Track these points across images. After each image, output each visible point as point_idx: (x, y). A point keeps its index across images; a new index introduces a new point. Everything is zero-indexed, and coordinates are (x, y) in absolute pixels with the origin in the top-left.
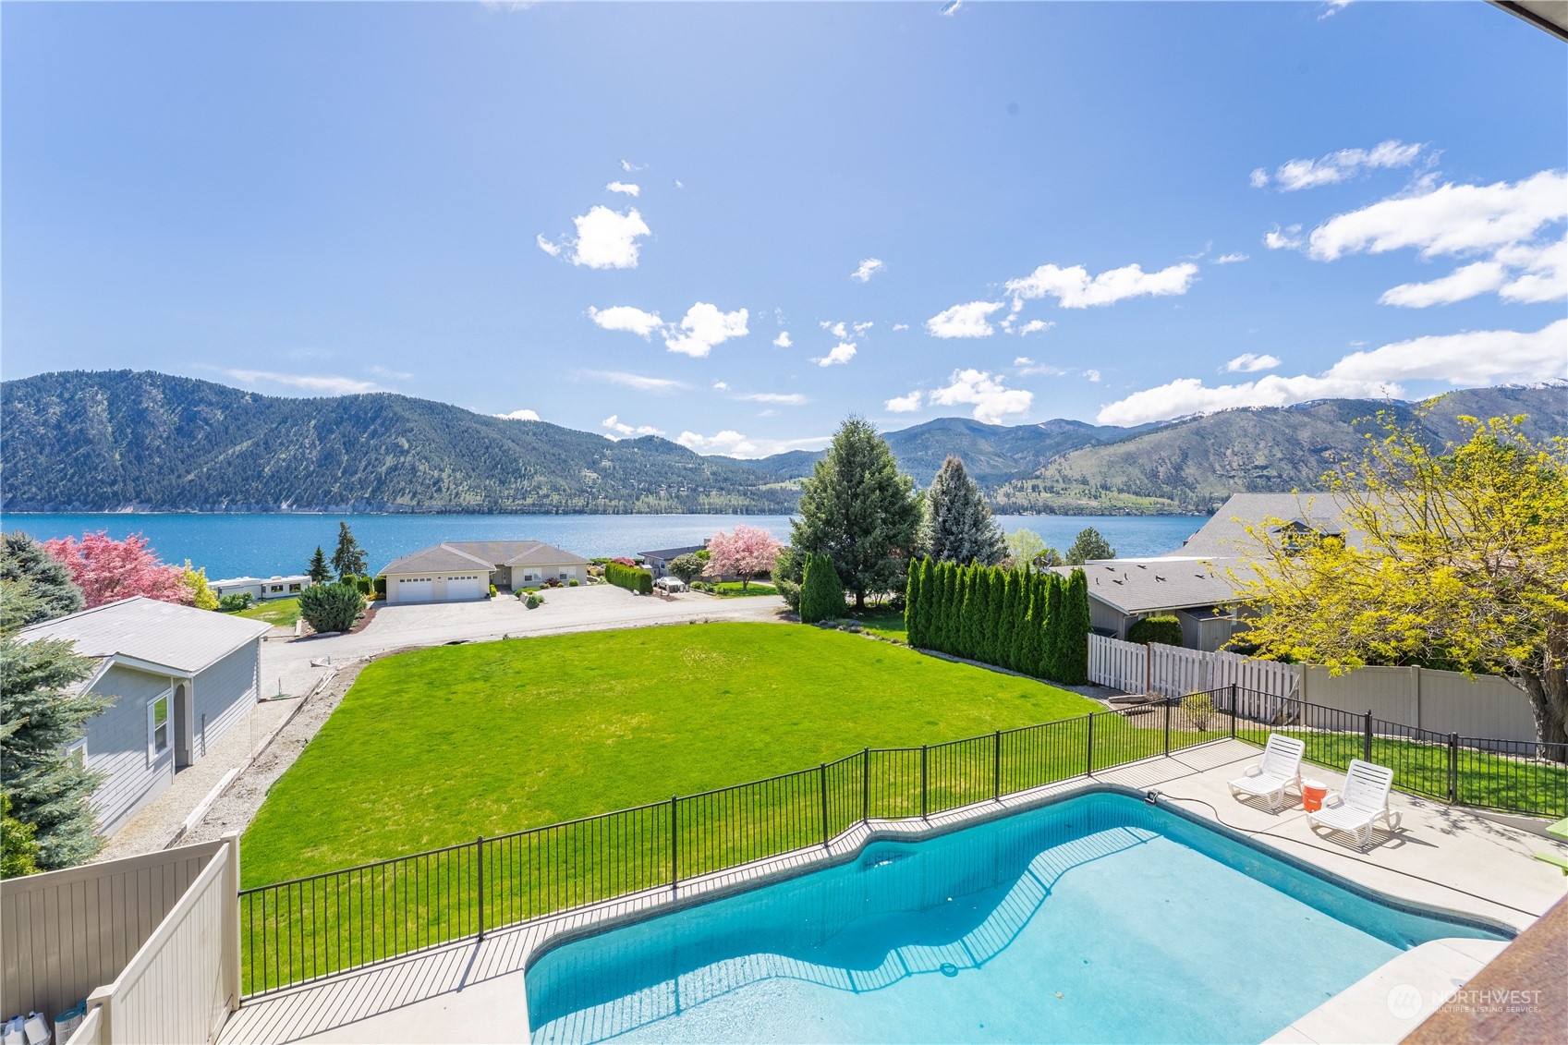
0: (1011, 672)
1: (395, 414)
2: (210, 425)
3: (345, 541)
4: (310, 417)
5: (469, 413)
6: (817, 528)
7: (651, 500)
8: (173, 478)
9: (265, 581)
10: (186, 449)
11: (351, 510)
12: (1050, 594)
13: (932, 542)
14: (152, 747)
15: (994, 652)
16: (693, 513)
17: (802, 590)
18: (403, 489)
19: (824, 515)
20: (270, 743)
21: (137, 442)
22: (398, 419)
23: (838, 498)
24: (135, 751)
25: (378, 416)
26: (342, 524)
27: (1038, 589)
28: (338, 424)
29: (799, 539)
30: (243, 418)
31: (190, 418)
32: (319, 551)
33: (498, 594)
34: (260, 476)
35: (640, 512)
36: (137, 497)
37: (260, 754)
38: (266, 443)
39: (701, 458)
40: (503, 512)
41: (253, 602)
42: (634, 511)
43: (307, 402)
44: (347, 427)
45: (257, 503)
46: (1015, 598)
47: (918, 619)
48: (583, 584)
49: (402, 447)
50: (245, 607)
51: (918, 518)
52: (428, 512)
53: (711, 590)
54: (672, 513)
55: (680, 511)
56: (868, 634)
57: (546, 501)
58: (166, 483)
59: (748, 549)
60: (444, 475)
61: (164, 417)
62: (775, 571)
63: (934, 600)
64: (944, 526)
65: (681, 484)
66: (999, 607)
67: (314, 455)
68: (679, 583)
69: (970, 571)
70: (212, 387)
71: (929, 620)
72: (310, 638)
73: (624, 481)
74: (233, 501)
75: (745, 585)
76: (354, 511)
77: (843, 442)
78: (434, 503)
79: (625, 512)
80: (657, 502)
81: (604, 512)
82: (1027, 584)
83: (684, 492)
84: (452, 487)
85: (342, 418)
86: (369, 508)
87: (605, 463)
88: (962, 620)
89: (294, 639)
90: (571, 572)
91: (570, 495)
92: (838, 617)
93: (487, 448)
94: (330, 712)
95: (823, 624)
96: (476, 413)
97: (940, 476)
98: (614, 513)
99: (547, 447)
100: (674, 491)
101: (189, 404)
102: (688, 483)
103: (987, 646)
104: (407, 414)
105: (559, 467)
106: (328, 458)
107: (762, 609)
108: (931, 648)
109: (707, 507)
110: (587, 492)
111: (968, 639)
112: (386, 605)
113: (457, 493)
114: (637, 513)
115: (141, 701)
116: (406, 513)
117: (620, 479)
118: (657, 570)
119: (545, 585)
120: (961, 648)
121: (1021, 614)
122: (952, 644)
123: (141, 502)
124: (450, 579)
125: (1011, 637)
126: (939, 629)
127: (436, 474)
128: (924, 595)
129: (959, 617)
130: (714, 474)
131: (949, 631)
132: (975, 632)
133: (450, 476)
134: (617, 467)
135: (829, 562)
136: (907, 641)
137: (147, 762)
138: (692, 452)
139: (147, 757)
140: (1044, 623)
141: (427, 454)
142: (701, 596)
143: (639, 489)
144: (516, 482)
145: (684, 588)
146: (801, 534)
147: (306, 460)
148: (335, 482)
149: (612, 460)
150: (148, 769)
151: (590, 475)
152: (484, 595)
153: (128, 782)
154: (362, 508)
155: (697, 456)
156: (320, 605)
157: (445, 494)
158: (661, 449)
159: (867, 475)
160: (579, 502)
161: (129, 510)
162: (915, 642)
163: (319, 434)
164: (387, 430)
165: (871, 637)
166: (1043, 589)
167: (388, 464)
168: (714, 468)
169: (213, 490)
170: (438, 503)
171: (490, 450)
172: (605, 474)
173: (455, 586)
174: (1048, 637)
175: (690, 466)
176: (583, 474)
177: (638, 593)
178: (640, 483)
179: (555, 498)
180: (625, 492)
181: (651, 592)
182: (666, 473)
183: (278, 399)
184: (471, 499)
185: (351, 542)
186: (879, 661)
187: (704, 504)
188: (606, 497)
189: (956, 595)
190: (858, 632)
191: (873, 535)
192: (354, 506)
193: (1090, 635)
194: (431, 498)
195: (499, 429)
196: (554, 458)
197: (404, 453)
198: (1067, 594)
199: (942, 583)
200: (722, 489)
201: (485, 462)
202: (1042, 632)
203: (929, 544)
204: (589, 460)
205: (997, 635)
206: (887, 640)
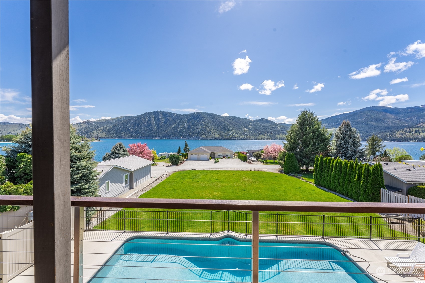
0: (349, 199)
1: (202, 116)
2: (169, 121)
3: (186, 145)
4: (186, 118)
5: (218, 115)
6: (291, 145)
7: (262, 136)
8: (163, 132)
9: (169, 153)
10: (166, 126)
11: (193, 138)
12: (364, 171)
13: (335, 150)
14: (124, 183)
15: (343, 190)
16: (274, 140)
17: (284, 164)
18: (203, 134)
19: (293, 141)
20: (147, 186)
21: (158, 125)
22: (203, 117)
23: (297, 135)
24: (121, 183)
25: (199, 117)
26: (186, 142)
27: (360, 169)
28: (191, 119)
29: (286, 148)
30: (175, 119)
31: (166, 119)
32: (179, 147)
33: (212, 159)
34: (177, 131)
35: (259, 140)
36: (158, 136)
37: (144, 188)
38: (178, 124)
39: (277, 124)
40: (224, 139)
41: (167, 158)
42: (257, 139)
43: (186, 115)
44: (193, 120)
45: (177, 137)
46: (351, 172)
47: (317, 176)
48: (232, 158)
49: (203, 124)
50: (165, 159)
51: (329, 142)
52: (208, 139)
53: (263, 162)
54: (268, 140)
55: (270, 139)
56: (303, 179)
57: (235, 136)
58: (162, 133)
59: (275, 151)
60: (212, 130)
61: (162, 119)
62: (278, 157)
63: (323, 170)
64: (340, 145)
65: (271, 132)
66: (345, 175)
67: (187, 126)
68: (255, 159)
69: (335, 161)
70: (170, 113)
71: (321, 177)
72: (170, 166)
73: (255, 131)
74: (173, 137)
75: (274, 161)
76: (194, 139)
77: (301, 118)
78: (209, 137)
79: (255, 140)
80: (264, 137)
81: (249, 139)
82: (356, 167)
83: (272, 134)
84: (213, 133)
85: (192, 118)
86: (197, 138)
87: (250, 126)
88: (332, 178)
89: (168, 166)
90: (229, 155)
91: (240, 135)
92: (295, 173)
93: (221, 123)
94: (161, 182)
95: (290, 175)
96: (219, 115)
97: (340, 128)
98: (252, 140)
99: (235, 123)
100: (269, 134)
101: (166, 117)
102: (273, 131)
103: (340, 187)
104: (204, 116)
105: (238, 128)
106: (189, 127)
107: (274, 168)
108: (322, 186)
109: (279, 138)
110: (245, 134)
111: (334, 185)
112: (188, 160)
113: (214, 135)
114: (258, 140)
115: (122, 174)
116: (204, 139)
117: (254, 131)
118: (251, 155)
119: (222, 158)
120: (331, 187)
121: (353, 178)
122: (328, 186)
123: (159, 137)
124: (201, 155)
125: (349, 186)
126: (324, 180)
127: (210, 130)
128: (319, 168)
129: (331, 177)
130: (281, 128)
131: (328, 181)
132: (336, 183)
133: (213, 131)
134: (253, 127)
135: (293, 155)
136: (314, 183)
137: (123, 186)
138: (274, 122)
139: (123, 185)
140: (361, 182)
141: (208, 125)
142: (260, 163)
143: (259, 133)
144: (227, 132)
145: (256, 161)
146: (286, 147)
147: (185, 127)
148: (190, 132)
149: (252, 126)
150: (123, 188)
151: (246, 130)
152: (208, 159)
153: (119, 189)
154: (195, 138)
155: (276, 124)
156: (172, 159)
157: (212, 135)
158: (265, 122)
159: (308, 128)
160: (243, 137)
161: (157, 138)
162: (316, 183)
163: (188, 122)
164: (200, 120)
165: (303, 180)
166: (362, 169)
167: (200, 128)
168: (281, 127)
169: (170, 134)
170: (210, 137)
171: (222, 124)
172: (250, 129)
173: (202, 157)
174: (363, 188)
175: (274, 126)
176: (244, 129)
177: (243, 161)
178: (259, 131)
179: (237, 136)
180: (255, 134)
181: (246, 161)
182: (267, 129)
183: (181, 115)
184: (217, 136)
185: (187, 146)
186: (299, 188)
187: (278, 137)
188: (250, 135)
189: (330, 169)
190: (300, 178)
191: (309, 148)
192: (194, 138)
193: (382, 189)
194: (209, 136)
195: (224, 119)
196: (237, 125)
197: (204, 125)
198: (372, 172)
199: (326, 165)
200: (284, 133)
201: (221, 127)
202: (360, 185)
203: (334, 151)
204: (246, 126)
205: (344, 184)
206: (308, 182)
